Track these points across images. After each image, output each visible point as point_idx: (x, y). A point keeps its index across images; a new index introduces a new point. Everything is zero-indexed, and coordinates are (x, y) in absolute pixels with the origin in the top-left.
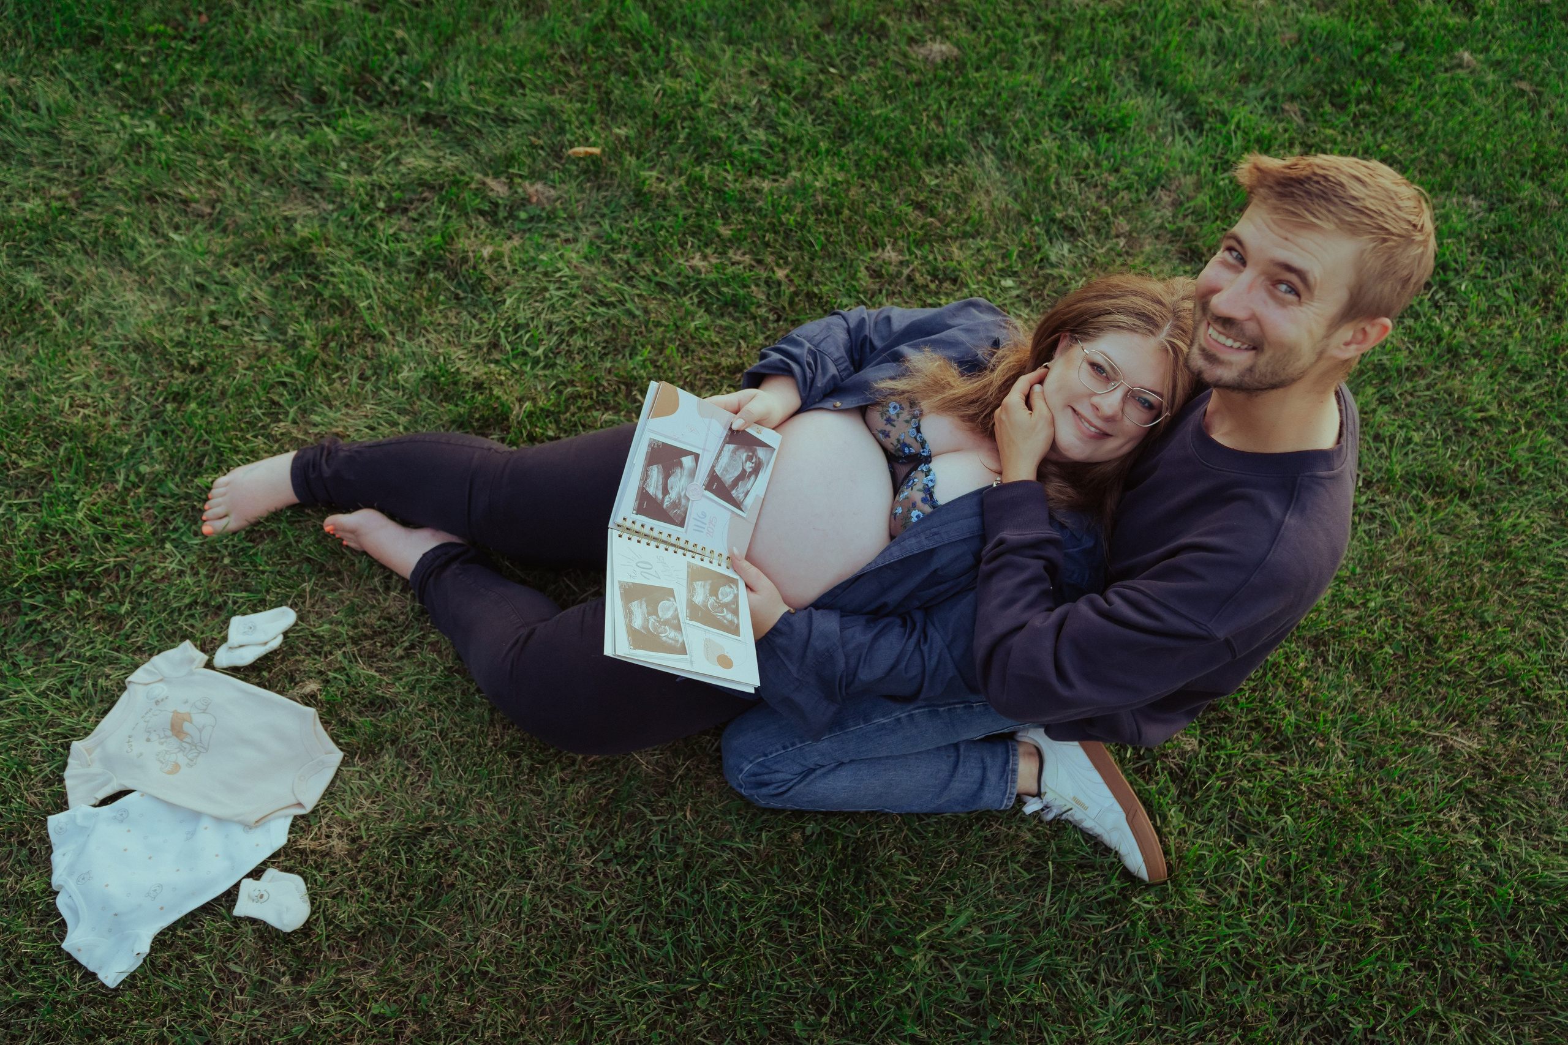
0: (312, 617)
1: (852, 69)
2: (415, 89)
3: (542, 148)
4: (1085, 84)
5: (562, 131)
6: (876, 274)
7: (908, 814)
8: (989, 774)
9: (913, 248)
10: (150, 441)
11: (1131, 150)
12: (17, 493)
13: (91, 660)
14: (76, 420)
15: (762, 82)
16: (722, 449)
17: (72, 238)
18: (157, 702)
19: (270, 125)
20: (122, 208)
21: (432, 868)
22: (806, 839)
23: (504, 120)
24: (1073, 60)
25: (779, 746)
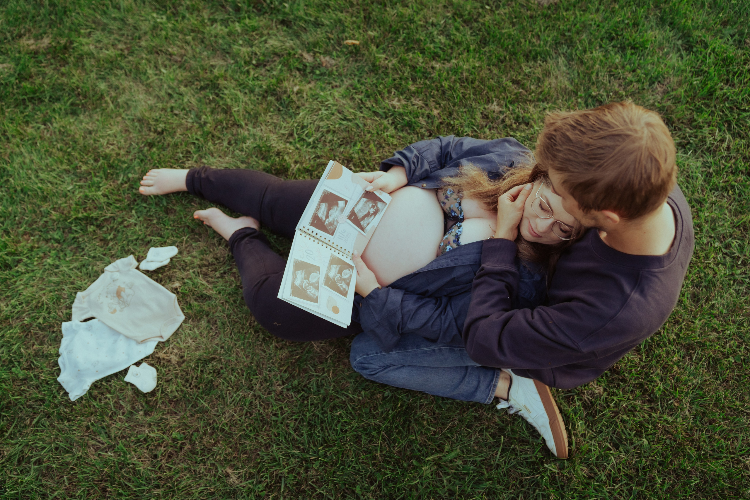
0: (185, 253)
1: (498, 7)
2: (280, 7)
3: (333, 39)
4: (626, 22)
5: (343, 31)
6: (485, 117)
7: (437, 396)
8: (481, 385)
9: (509, 105)
10: (135, 163)
11: (644, 60)
12: (80, 180)
13: (94, 257)
14: (107, 151)
15: (448, 12)
16: (360, 200)
17: (122, 68)
18: (114, 281)
19: (214, 21)
20: (144, 56)
21: (210, 377)
22: (384, 398)
23: (317, 24)
24: (622, 8)
25: (374, 352)
